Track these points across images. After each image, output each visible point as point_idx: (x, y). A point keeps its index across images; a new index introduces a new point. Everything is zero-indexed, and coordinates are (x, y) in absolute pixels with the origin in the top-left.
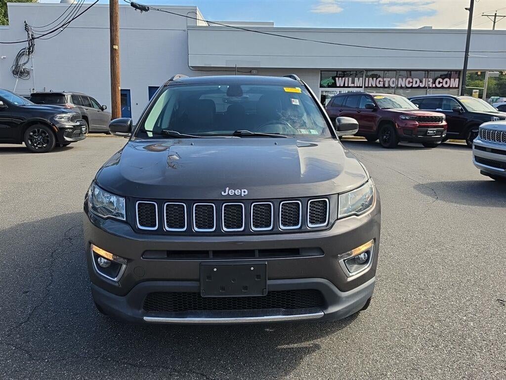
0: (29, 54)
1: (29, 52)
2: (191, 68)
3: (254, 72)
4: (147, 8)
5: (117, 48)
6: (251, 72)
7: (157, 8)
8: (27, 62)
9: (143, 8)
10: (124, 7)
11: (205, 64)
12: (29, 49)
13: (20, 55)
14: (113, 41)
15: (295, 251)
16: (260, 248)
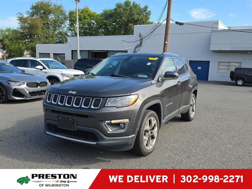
0: (140, 47)
1: (140, 46)
2: (212, 51)
3: (249, 53)
4: (183, 24)
5: (167, 43)
6: (247, 53)
7: (187, 23)
8: (139, 50)
9: (181, 24)
10: (172, 24)
11: (219, 49)
12: (140, 44)
13: (136, 47)
14: (165, 40)
15: (86, 116)
16: (75, 113)
